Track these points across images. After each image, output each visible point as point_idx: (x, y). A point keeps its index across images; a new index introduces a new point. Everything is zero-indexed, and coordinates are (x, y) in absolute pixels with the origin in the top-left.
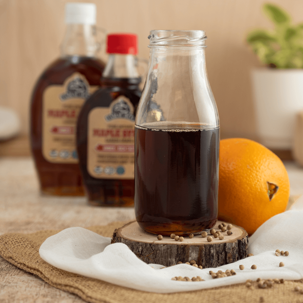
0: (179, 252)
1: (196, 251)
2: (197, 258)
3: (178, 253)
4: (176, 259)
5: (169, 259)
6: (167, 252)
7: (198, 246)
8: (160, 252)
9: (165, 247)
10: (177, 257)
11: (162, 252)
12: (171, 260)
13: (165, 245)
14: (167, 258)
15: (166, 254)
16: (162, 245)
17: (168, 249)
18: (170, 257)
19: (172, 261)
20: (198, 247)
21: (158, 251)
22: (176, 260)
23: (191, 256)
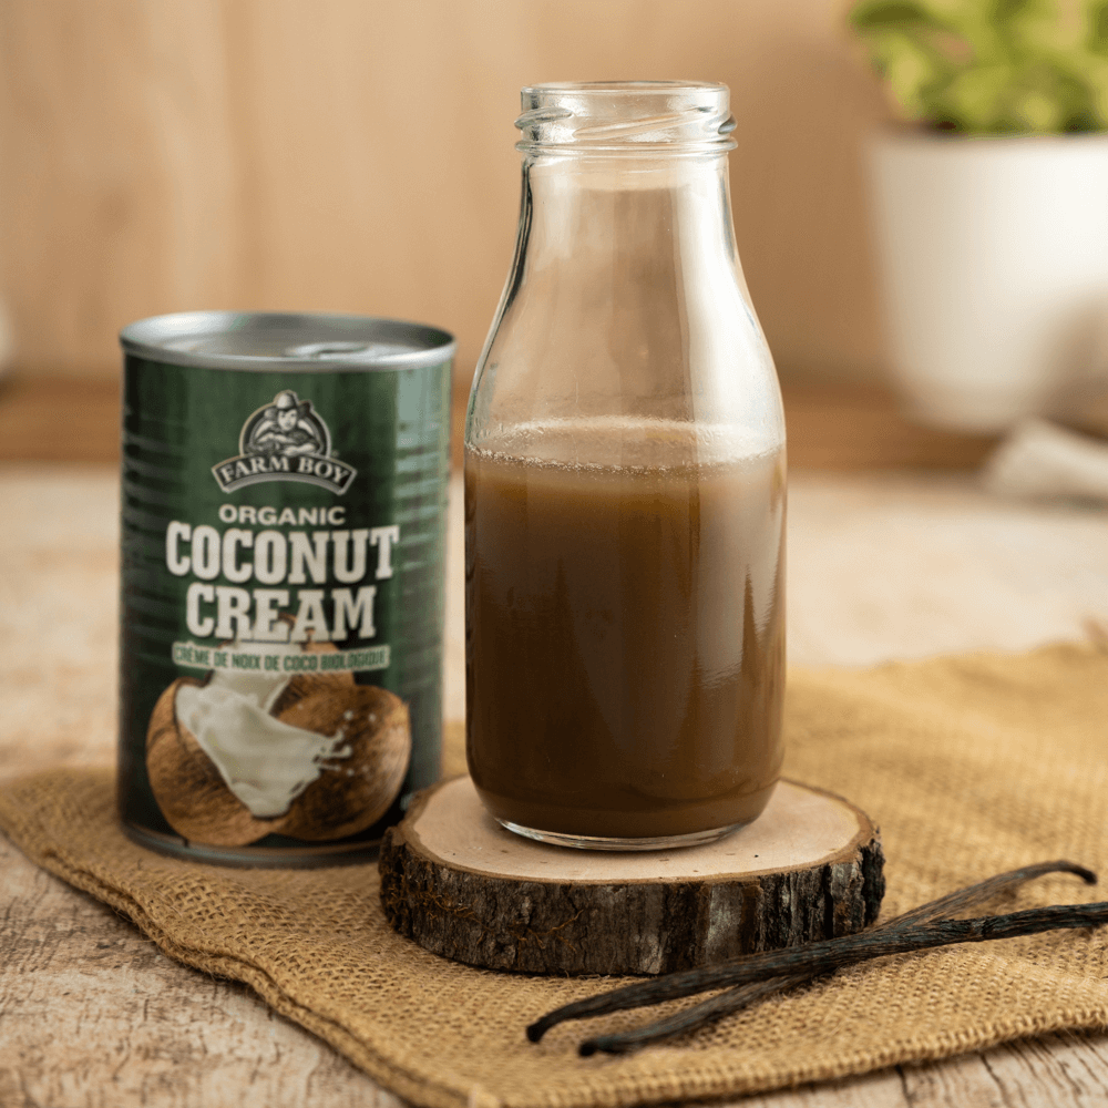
0: (672, 910)
1: (731, 904)
2: (737, 928)
3: (670, 914)
4: (659, 936)
5: (637, 939)
6: (628, 912)
7: (740, 884)
8: (602, 915)
9: (618, 897)
10: (666, 930)
11: (610, 915)
12: (642, 941)
13: (621, 886)
14: (629, 935)
15: (625, 921)
16: (609, 889)
17: (630, 900)
18: (640, 932)
19: (646, 943)
20: (739, 889)
21: (594, 913)
22: (659, 942)
23: (713, 924)
